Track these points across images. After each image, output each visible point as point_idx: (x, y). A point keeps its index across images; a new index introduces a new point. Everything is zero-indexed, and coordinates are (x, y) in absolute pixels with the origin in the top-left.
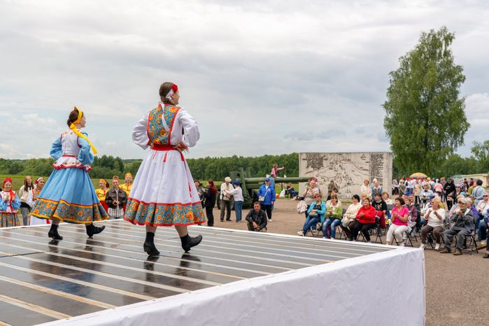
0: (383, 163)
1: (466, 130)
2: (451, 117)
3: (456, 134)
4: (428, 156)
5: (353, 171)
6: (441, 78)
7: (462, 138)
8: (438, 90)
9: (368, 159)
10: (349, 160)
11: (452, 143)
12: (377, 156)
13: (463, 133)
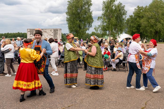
0: (58, 33)
1: (92, 22)
2: (87, 18)
3: (89, 24)
4: (80, 31)
5: (47, 36)
6: (85, 4)
7: (91, 25)
8: (84, 8)
9: (53, 31)
10: (46, 32)
11: (88, 27)
12: (56, 30)
13: (92, 23)
